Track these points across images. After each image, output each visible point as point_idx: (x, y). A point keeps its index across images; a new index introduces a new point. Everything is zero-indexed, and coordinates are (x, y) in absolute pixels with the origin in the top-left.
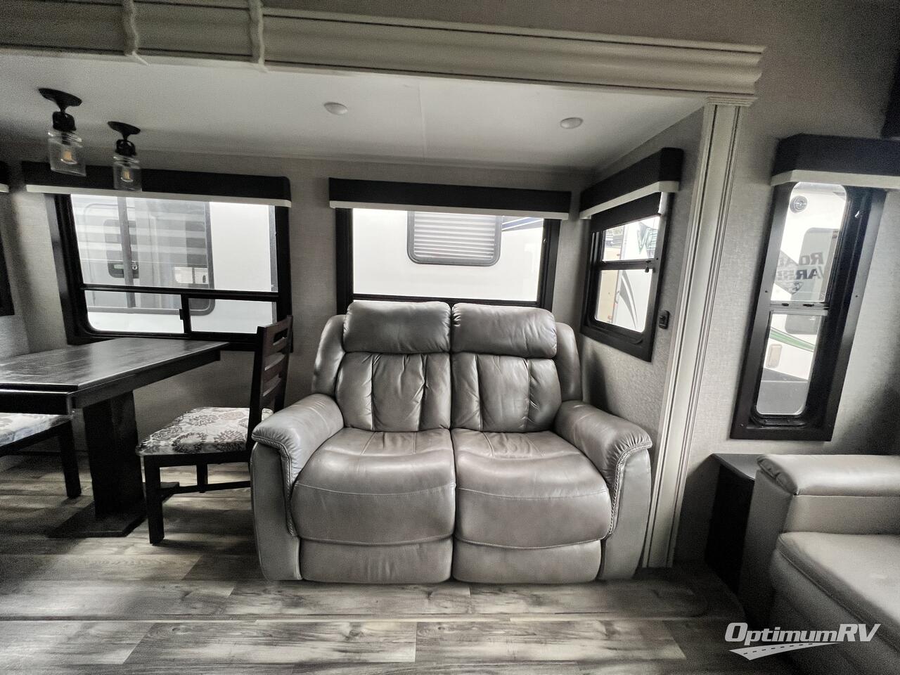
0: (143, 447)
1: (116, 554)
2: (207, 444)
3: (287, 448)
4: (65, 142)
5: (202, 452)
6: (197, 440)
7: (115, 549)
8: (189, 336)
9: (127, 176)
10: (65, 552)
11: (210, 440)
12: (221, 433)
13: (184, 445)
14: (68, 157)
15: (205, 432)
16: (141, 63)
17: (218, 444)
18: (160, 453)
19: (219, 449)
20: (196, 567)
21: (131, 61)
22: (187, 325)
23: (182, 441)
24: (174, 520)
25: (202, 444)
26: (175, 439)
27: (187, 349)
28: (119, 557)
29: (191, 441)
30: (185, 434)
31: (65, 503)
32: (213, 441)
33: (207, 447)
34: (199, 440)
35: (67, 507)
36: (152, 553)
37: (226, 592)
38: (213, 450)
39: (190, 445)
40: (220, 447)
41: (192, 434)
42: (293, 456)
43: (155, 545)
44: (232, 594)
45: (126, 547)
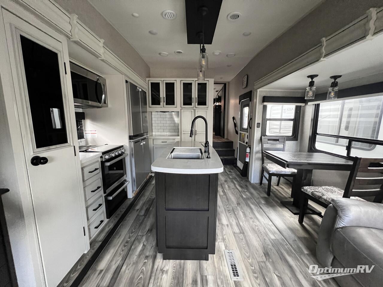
0: (303, 188)
1: (289, 217)
2: (323, 198)
3: (341, 212)
4: (311, 90)
5: (320, 200)
6: (320, 195)
7: (290, 216)
8: (349, 157)
9: (332, 94)
10: (280, 208)
11: (325, 197)
12: (331, 198)
13: (315, 194)
14: (311, 94)
15: (325, 194)
16: (324, 60)
17: (327, 200)
18: (307, 193)
19: (326, 202)
20: (305, 238)
21: (322, 61)
22: (349, 153)
23: (315, 192)
24: (310, 222)
25: (321, 197)
26: (313, 191)
27: (345, 162)
28: (289, 218)
29: (318, 194)
30: (318, 191)
31: (289, 197)
32: (325, 198)
33: (322, 199)
34: (321, 195)
35: (289, 199)
36: (297, 224)
37: (306, 252)
38: (324, 201)
39: (317, 195)
40: (327, 201)
41: (320, 192)
42: (342, 217)
43: (299, 223)
44: (307, 254)
45: (293, 217)
